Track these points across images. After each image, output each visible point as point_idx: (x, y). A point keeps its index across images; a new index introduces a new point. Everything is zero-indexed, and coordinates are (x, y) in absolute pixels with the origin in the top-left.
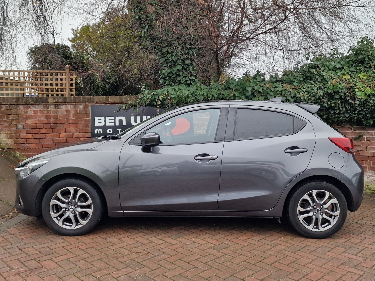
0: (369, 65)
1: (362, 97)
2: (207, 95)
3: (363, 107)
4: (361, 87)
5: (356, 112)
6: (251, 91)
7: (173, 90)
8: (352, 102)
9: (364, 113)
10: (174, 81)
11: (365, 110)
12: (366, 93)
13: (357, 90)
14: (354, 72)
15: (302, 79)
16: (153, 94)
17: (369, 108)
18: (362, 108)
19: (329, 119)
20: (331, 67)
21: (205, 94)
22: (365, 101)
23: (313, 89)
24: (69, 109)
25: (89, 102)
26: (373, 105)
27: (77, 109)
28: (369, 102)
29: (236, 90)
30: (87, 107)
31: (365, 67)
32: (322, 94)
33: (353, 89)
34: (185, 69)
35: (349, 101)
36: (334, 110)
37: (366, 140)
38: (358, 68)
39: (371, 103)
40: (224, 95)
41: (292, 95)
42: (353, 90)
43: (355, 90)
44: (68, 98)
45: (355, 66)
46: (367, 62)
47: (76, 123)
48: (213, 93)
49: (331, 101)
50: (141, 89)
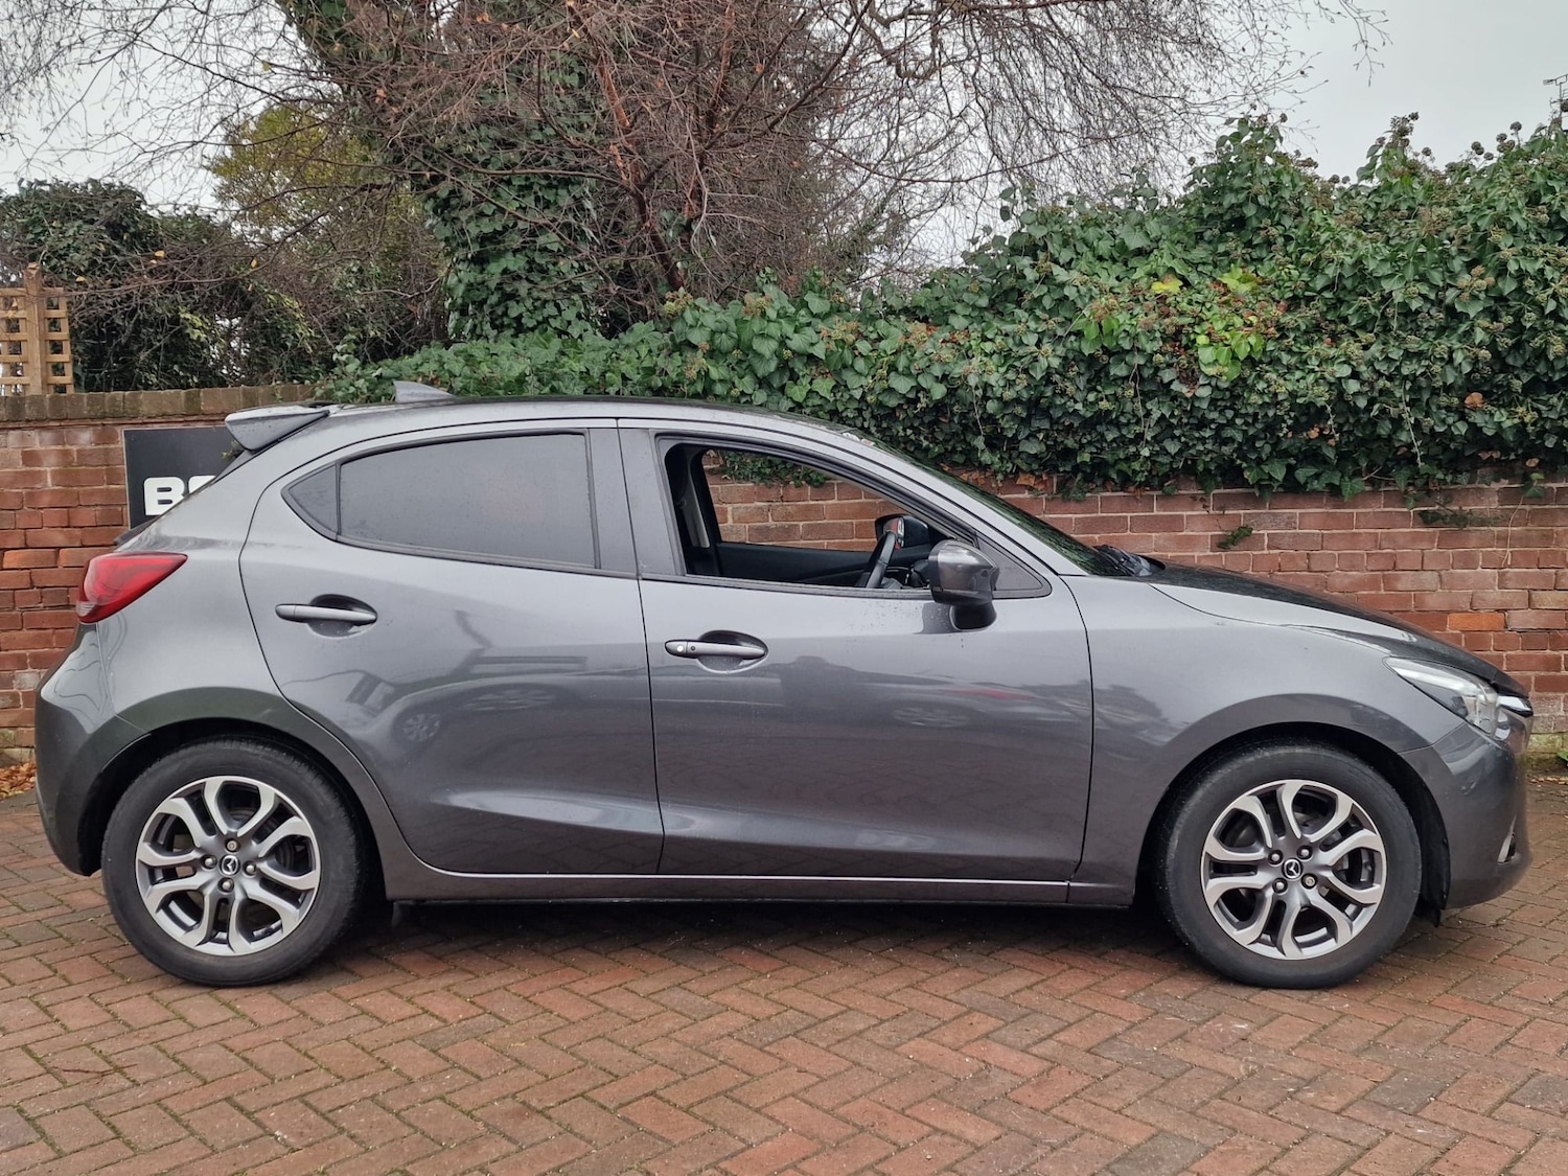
0: (1263, 233)
1: (1221, 369)
2: (603, 375)
3: (1232, 412)
4: (1219, 326)
5: (1207, 433)
6: (777, 354)
7: (460, 359)
8: (1184, 390)
9: (1239, 437)
10: (497, 322)
11: (1239, 421)
12: (1233, 352)
13: (1202, 340)
14: (1204, 264)
15: (984, 302)
16: (379, 377)
17: (1256, 414)
18: (1230, 414)
19: (1105, 463)
20: (1104, 247)
21: (596, 372)
22: (1234, 384)
23: (1021, 344)
24: (37, 447)
25: (118, 417)
26: (1267, 400)
27: (68, 447)
28: (1252, 389)
29: (713, 353)
30: (112, 439)
31: (1249, 244)
32: (1056, 363)
33: (1188, 334)
34: (543, 271)
35: (1172, 387)
36: (1118, 425)
37: (1269, 547)
38: (1222, 248)
39: (1261, 393)
40: (666, 374)
41: (937, 371)
42: (1189, 340)
43: (1194, 341)
44: (28, 401)
45: (1210, 242)
46: (1255, 223)
47: (68, 508)
48: (625, 368)
49: (1099, 388)
50: (335, 357)
